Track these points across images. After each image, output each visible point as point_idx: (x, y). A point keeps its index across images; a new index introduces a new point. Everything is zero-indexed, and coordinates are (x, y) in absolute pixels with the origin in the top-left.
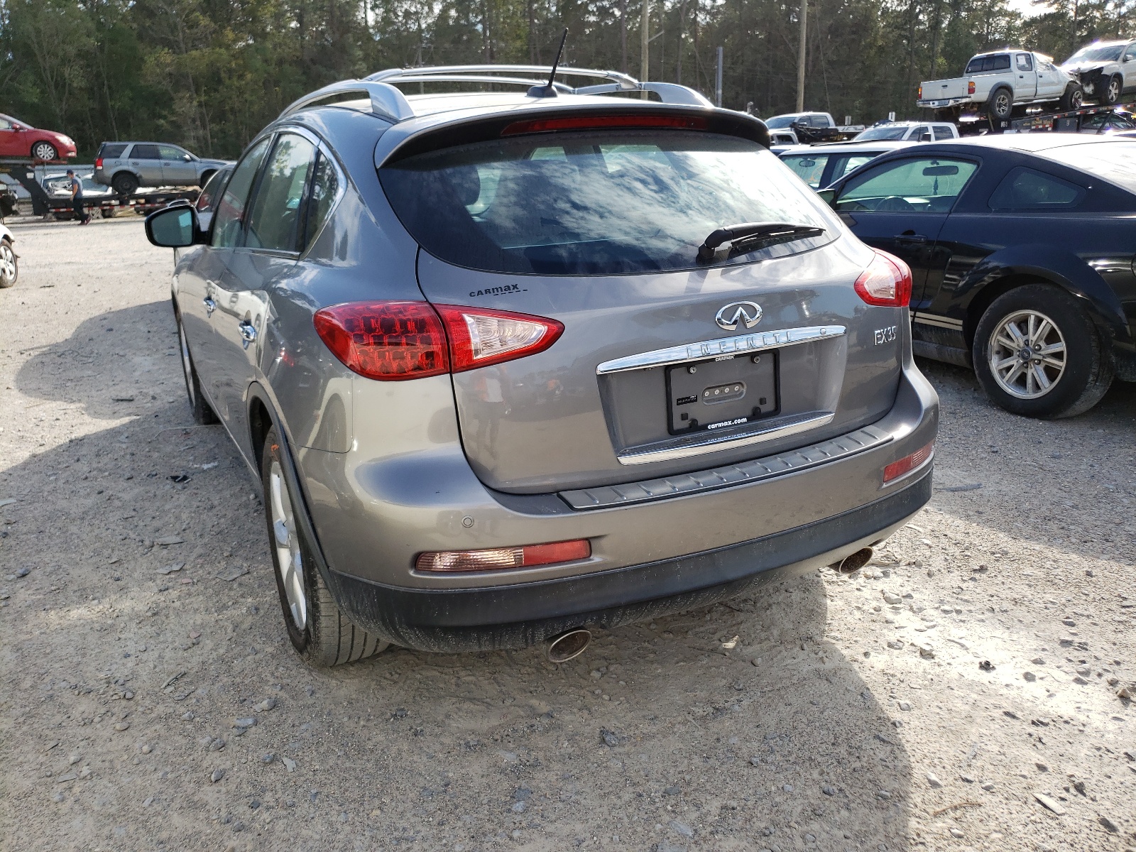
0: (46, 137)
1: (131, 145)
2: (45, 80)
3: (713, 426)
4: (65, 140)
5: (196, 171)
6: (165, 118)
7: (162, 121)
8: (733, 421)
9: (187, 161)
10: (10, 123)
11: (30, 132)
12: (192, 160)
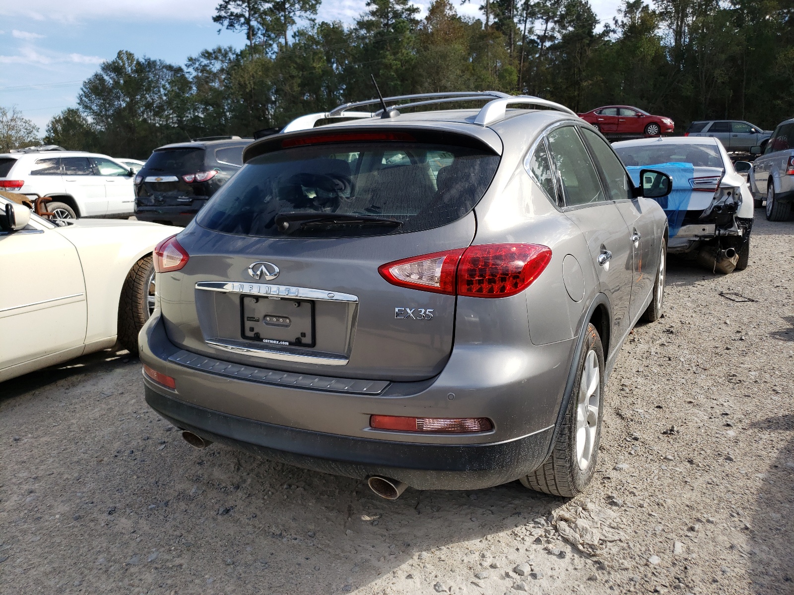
0: (656, 120)
1: (711, 123)
2: (701, 79)
3: (266, 341)
4: (668, 121)
5: (757, 140)
6: (782, 99)
7: (779, 102)
8: (279, 342)
9: (752, 133)
10: (637, 112)
11: (647, 117)
12: (757, 131)
